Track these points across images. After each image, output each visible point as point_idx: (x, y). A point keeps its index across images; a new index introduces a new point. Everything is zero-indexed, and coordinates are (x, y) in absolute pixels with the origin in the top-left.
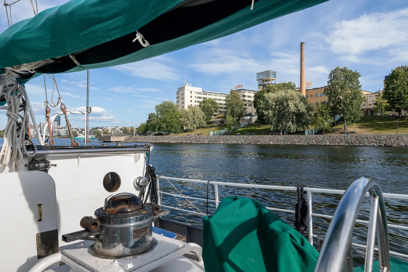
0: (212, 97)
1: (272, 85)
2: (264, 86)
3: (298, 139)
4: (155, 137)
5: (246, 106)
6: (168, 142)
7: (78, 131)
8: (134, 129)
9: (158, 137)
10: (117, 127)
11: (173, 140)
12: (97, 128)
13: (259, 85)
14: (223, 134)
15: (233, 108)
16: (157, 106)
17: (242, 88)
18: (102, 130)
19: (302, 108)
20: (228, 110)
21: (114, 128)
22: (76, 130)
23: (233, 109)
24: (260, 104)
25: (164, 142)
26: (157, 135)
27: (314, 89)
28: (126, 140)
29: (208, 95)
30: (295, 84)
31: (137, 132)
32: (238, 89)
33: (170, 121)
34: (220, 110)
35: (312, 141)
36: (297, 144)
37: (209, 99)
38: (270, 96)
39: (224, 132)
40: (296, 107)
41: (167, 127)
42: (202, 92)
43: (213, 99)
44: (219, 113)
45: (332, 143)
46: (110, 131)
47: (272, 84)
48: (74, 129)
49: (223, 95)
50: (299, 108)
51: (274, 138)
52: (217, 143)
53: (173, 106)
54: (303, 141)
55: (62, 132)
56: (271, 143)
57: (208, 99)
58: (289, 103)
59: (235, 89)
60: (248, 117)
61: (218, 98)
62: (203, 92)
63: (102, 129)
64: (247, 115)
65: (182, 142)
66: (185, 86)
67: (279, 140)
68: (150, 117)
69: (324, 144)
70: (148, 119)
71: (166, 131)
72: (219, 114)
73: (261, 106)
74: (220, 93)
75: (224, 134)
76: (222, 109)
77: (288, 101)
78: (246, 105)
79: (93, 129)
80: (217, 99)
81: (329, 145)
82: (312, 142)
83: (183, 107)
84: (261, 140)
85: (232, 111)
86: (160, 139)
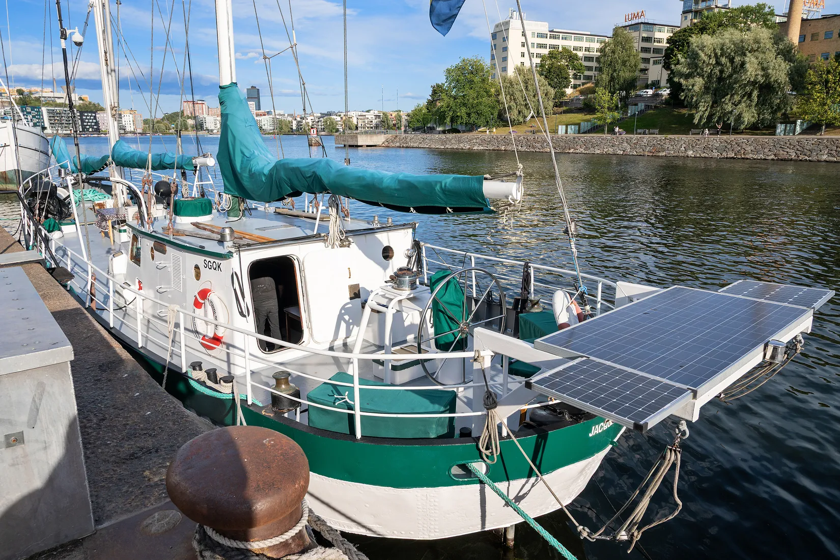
0: (571, 44)
1: (716, 10)
2: (697, 13)
3: (754, 145)
4: (443, 136)
5: (649, 63)
6: (469, 148)
7: (296, 120)
8: (403, 117)
9: (450, 136)
10: (368, 111)
11: (479, 145)
12: (329, 114)
13: (684, 12)
14: (585, 130)
15: (615, 71)
16: (448, 71)
17: (642, 20)
18: (339, 119)
19: (780, 71)
20: (604, 76)
21: (364, 114)
22: (290, 119)
23: (615, 74)
24: (678, 63)
25: (460, 148)
26: (450, 131)
27: (825, 18)
28: (386, 143)
29: (561, 38)
30: (773, 10)
31: (409, 122)
32: (633, 22)
33: (475, 102)
34: (587, 73)
35: (787, 150)
36: (750, 156)
37: (564, 48)
38: (705, 43)
39: (589, 128)
40: (763, 69)
41: (469, 115)
42: (549, 33)
43: (572, 50)
44: (584, 81)
45: (834, 157)
46: (355, 121)
47: (717, 7)
48: (286, 115)
49: (596, 37)
50: (770, 71)
51: (699, 143)
52: (572, 151)
53: (482, 70)
54: (766, 150)
55: (266, 122)
56: (690, 153)
57: (560, 49)
58: (747, 59)
59: (627, 24)
60: (647, 90)
61: (584, 44)
62: (550, 31)
63: (340, 115)
64: (647, 87)
65: (498, 148)
66: (511, 20)
67: (710, 146)
68: (434, 92)
69: (815, 158)
70: (430, 98)
71: (466, 123)
72: (583, 84)
73: (679, 67)
74: (589, 33)
75: (589, 130)
76: (592, 71)
77: (745, 55)
78: (649, 61)
79: (323, 115)
80: (580, 49)
81: (826, 161)
82: (787, 152)
83: (505, 69)
84: (667, 146)
85: (612, 79)
86: (453, 141)
